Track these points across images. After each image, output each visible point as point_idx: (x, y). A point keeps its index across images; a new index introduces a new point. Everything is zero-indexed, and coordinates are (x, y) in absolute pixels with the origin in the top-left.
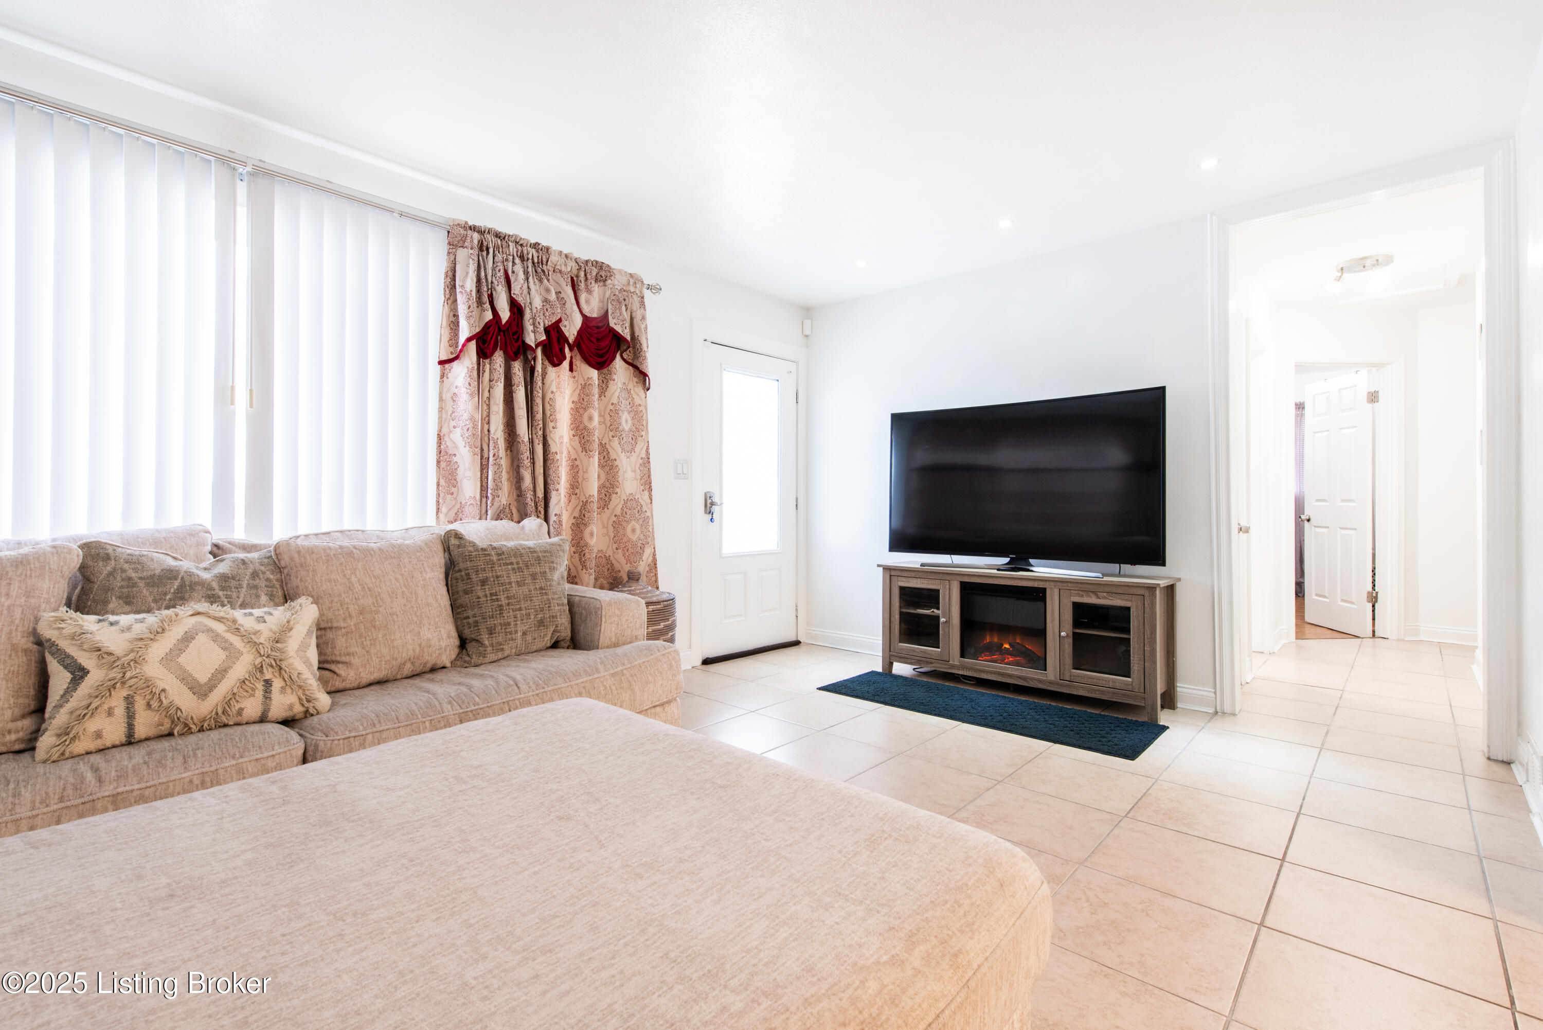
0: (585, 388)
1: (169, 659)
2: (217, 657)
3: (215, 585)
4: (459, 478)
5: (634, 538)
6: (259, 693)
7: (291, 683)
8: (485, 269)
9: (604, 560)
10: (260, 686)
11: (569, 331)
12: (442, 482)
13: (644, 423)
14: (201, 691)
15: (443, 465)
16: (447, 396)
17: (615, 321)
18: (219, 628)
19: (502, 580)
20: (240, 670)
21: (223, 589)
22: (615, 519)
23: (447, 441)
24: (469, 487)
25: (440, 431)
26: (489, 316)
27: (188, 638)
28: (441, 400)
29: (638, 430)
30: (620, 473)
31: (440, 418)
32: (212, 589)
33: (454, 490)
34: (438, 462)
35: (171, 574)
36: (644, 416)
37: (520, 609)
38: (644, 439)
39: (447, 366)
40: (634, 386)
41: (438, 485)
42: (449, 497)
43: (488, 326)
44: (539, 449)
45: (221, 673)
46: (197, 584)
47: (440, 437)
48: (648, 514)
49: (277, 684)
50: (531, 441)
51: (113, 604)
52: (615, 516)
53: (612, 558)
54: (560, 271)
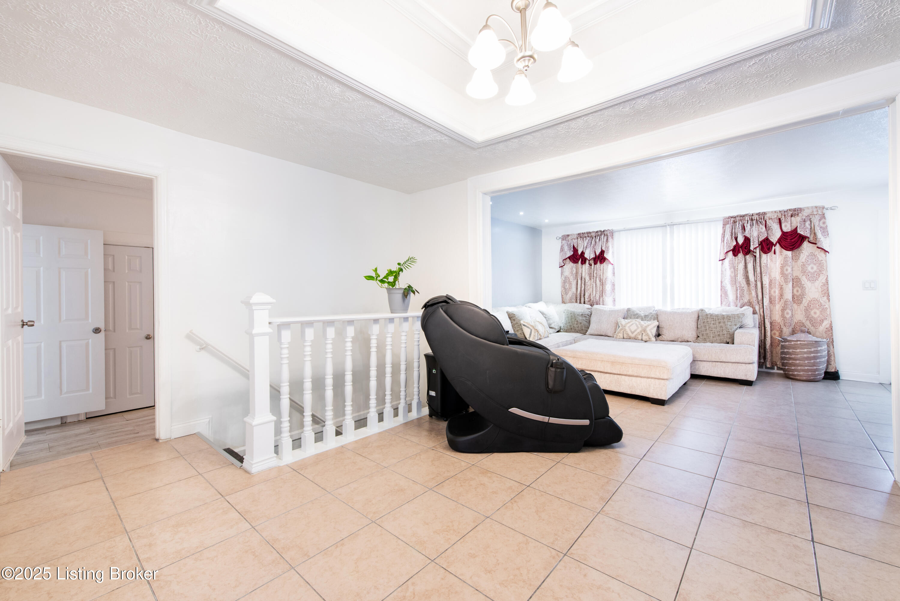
1: (629, 327)
2: (636, 328)
3: (643, 317)
4: (728, 294)
5: (816, 316)
6: (641, 335)
7: (647, 335)
8: (735, 229)
9: (802, 324)
10: (641, 334)
11: (773, 240)
12: (723, 295)
13: (825, 268)
14: (633, 333)
15: (723, 290)
16: (723, 270)
17: (800, 230)
18: (638, 323)
19: (708, 322)
20: (638, 331)
21: (645, 317)
22: (805, 308)
24: (731, 296)
25: (722, 280)
26: (735, 243)
27: (632, 324)
28: (722, 271)
29: (821, 271)
30: (807, 290)
31: (722, 276)
32: (642, 317)
33: (727, 297)
34: (721, 289)
35: (637, 314)
36: (825, 265)
37: (712, 331)
38: (825, 275)
39: (723, 261)
40: (819, 253)
41: (721, 296)
42: (726, 299)
43: (735, 247)
44: (759, 284)
45: (635, 330)
46: (640, 316)
47: (721, 282)
48: (827, 307)
49: (644, 334)
51: (629, 318)
52: (805, 307)
53: (805, 324)
54: (771, 219)
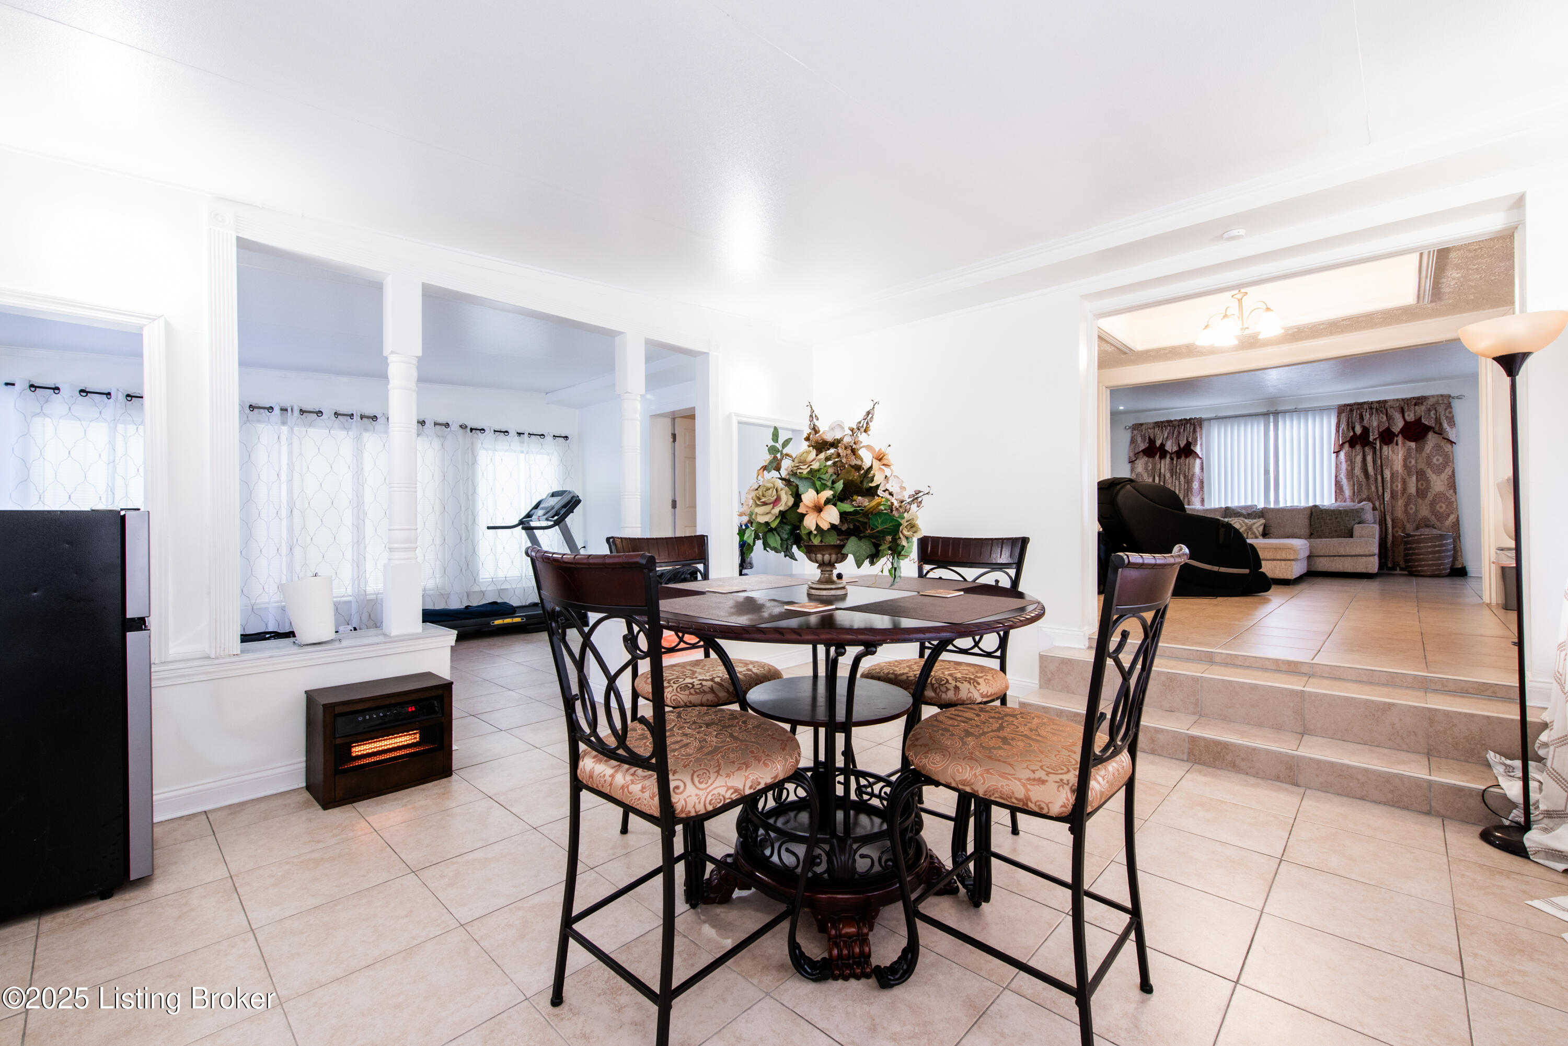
0: (1409, 449)
4: (1344, 488)
8: (1351, 418)
9: (1426, 518)
11: (1395, 429)
13: (1451, 459)
15: (1338, 485)
17: (1424, 419)
23: (1339, 478)
24: (1348, 491)
25: (1336, 474)
26: (1352, 434)
28: (1337, 464)
29: (1447, 463)
30: (1432, 483)
31: (1336, 470)
32: (1245, 514)
33: (1343, 492)
35: (1239, 512)
36: (1451, 456)
37: (1327, 525)
38: (1451, 466)
39: (1336, 452)
40: (1445, 444)
41: (1336, 490)
42: (1341, 495)
43: (1351, 437)
44: (1379, 478)
47: (1336, 477)
48: (1453, 500)
50: (1376, 475)
52: (1430, 501)
53: (1430, 518)
54: (1393, 407)
